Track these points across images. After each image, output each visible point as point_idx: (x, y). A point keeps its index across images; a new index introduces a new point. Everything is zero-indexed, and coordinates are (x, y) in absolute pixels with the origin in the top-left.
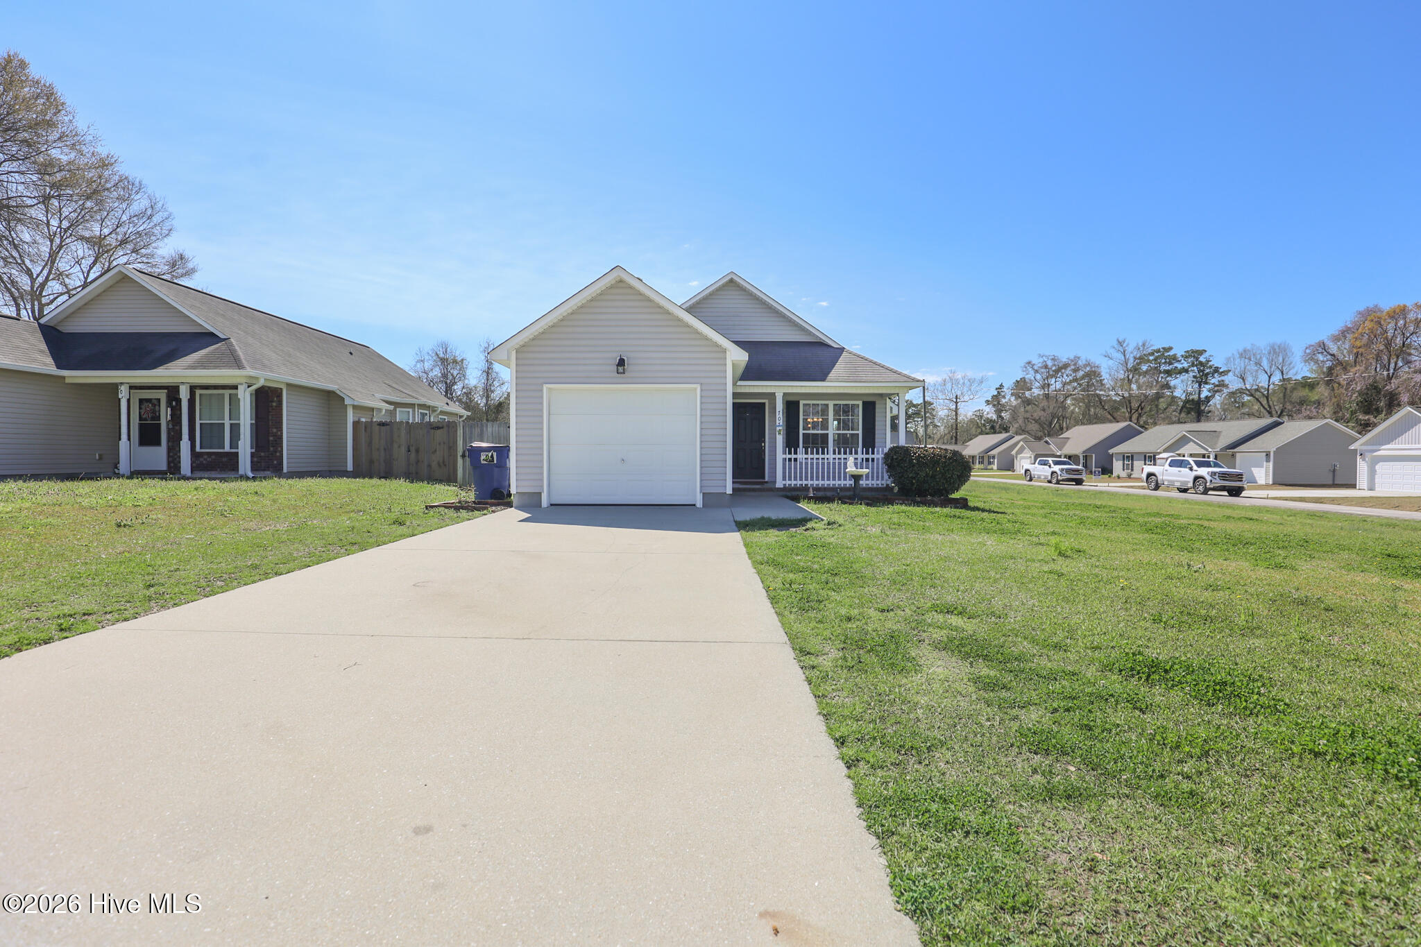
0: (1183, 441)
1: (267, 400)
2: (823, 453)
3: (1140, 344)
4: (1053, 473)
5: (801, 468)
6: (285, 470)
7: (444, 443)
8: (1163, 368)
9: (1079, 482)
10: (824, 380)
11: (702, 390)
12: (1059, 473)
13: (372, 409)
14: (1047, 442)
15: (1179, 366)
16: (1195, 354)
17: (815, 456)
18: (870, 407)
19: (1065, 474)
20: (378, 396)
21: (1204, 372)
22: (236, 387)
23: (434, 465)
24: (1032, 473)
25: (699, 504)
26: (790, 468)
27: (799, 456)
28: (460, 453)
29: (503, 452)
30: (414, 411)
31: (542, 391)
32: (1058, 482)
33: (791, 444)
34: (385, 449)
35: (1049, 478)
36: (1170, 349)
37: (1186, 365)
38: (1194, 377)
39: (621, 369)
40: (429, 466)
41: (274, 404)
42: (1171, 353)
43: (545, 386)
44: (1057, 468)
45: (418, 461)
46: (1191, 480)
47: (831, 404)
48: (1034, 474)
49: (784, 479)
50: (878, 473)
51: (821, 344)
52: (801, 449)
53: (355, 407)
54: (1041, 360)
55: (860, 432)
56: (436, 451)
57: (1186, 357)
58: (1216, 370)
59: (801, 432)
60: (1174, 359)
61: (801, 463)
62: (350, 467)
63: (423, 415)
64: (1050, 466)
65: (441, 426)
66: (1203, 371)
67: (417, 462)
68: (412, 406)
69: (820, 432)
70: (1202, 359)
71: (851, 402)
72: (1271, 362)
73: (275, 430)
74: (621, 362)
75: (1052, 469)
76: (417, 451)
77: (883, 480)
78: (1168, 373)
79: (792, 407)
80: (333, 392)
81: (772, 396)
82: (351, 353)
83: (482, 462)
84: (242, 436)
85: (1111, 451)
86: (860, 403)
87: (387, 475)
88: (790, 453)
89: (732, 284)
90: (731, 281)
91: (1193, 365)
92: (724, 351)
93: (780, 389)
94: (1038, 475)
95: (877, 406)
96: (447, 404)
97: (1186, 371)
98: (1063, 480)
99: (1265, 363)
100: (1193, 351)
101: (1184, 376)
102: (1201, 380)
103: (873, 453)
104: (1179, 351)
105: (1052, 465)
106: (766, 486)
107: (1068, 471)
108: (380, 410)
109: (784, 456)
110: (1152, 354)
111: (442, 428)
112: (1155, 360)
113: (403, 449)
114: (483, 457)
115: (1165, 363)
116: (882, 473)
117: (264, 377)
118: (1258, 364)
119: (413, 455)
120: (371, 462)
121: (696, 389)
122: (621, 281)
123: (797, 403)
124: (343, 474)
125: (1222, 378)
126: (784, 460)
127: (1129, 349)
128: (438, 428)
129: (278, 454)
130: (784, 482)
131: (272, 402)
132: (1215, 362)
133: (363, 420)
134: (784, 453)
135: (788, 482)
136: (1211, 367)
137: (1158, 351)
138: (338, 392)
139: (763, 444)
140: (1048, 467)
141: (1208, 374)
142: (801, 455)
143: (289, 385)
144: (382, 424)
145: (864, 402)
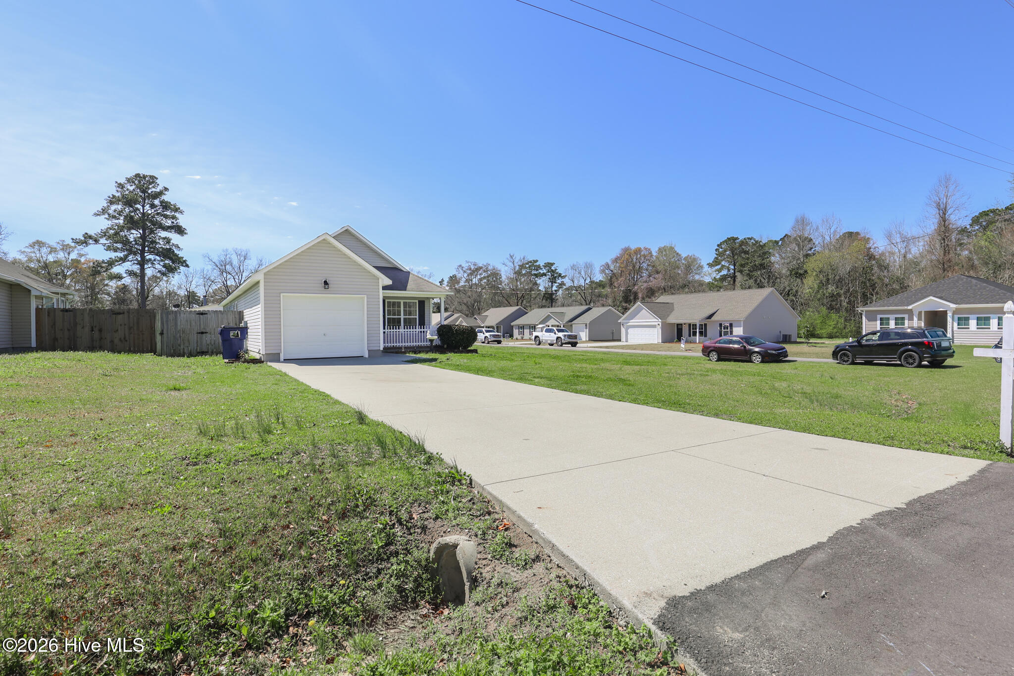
0: (548, 318)
3: (522, 258)
4: (486, 337)
5: (387, 337)
7: (125, 325)
8: (534, 272)
9: (499, 342)
10: (404, 290)
11: (367, 298)
14: (475, 318)
15: (542, 272)
16: (549, 265)
18: (422, 304)
21: (554, 276)
23: (116, 341)
25: (367, 356)
28: (159, 331)
29: (244, 330)
31: (280, 297)
32: (488, 343)
34: (68, 330)
35: (484, 340)
36: (537, 261)
37: (545, 271)
38: (549, 278)
39: (326, 286)
40: (112, 341)
42: (537, 264)
43: (282, 295)
44: (487, 334)
45: (102, 338)
46: (555, 339)
47: (402, 302)
54: (467, 265)
55: (417, 317)
56: (117, 330)
57: (545, 267)
58: (560, 275)
60: (538, 267)
61: (387, 334)
62: (34, 346)
64: (484, 333)
65: (122, 312)
66: (553, 275)
67: (101, 339)
69: (396, 317)
70: (553, 268)
71: (412, 301)
72: (585, 272)
74: (326, 283)
76: (100, 330)
78: (536, 275)
80: (20, 285)
83: (231, 337)
85: (512, 324)
86: (417, 301)
87: (72, 346)
89: (347, 232)
90: (346, 230)
91: (548, 272)
95: (426, 303)
97: (544, 275)
98: (491, 341)
99: (583, 273)
100: (548, 263)
101: (544, 278)
102: (553, 280)
103: (424, 328)
104: (541, 263)
105: (486, 332)
110: (527, 264)
111: (123, 313)
112: (529, 267)
113: (87, 329)
114: (232, 334)
115: (534, 269)
118: (580, 273)
119: (96, 334)
120: (55, 339)
121: (364, 297)
125: (563, 280)
127: (516, 261)
128: (120, 314)
132: (559, 271)
136: (557, 273)
137: (531, 262)
138: (25, 286)
141: (556, 277)
145: (419, 301)
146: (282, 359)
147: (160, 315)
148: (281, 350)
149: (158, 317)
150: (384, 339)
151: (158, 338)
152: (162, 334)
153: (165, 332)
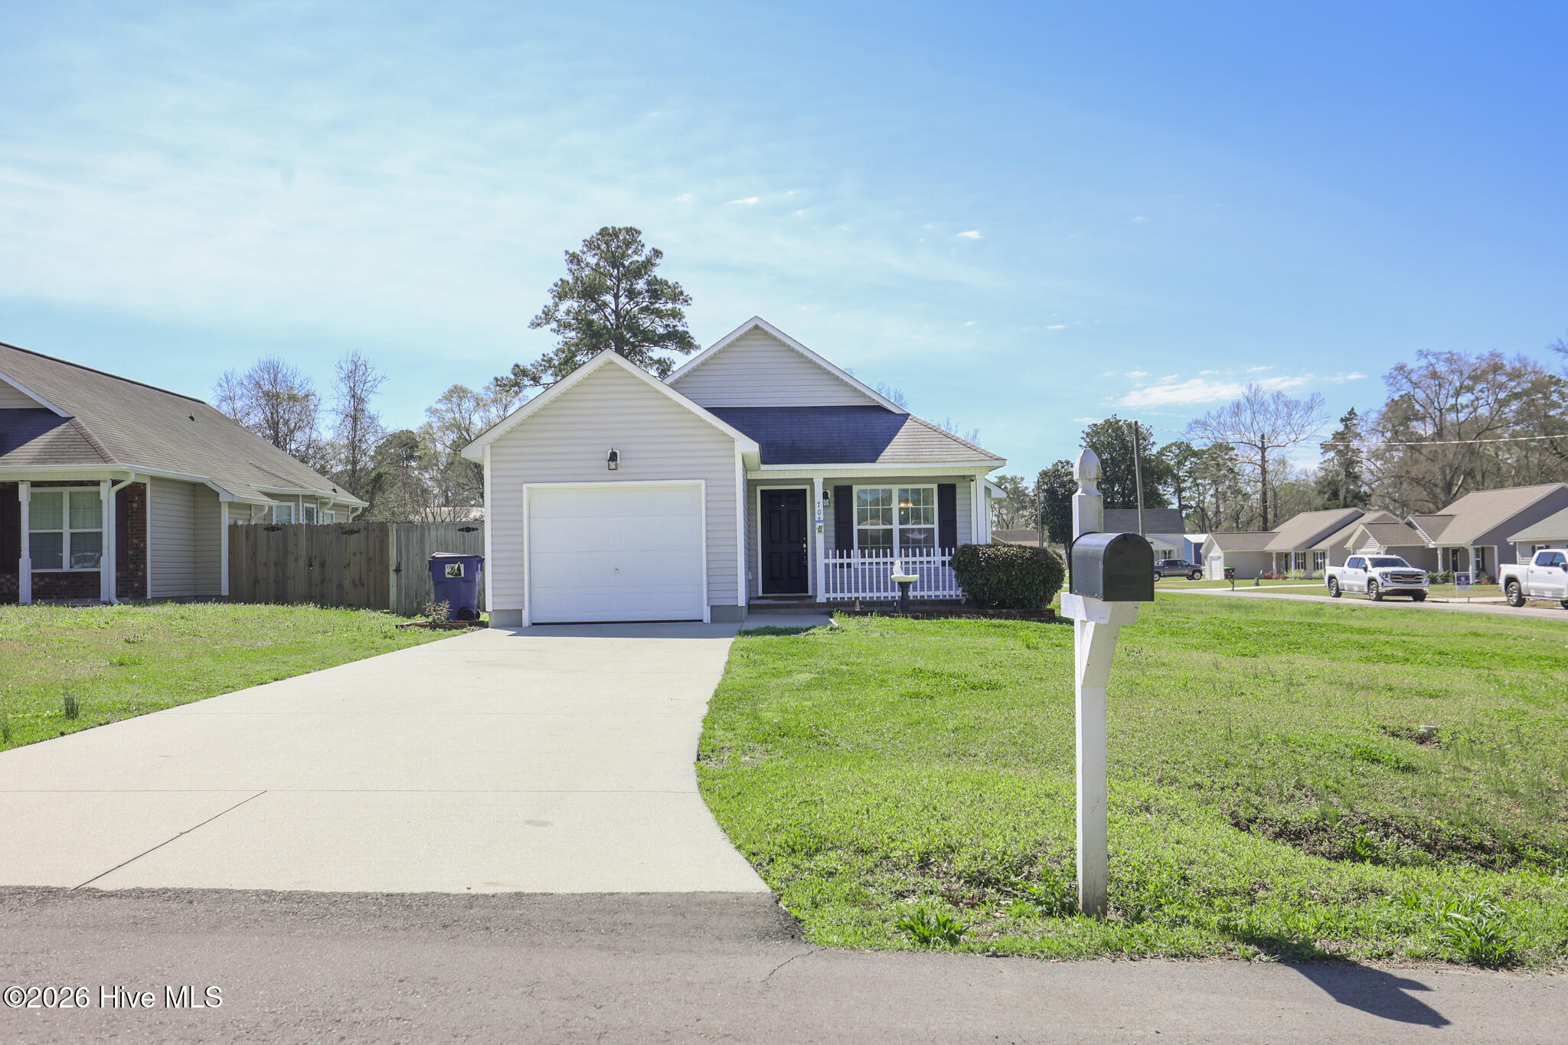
1: (131, 500)
2: (885, 555)
5: (856, 577)
6: (149, 597)
7: (361, 553)
9: (1419, 596)
10: (873, 460)
11: (706, 487)
12: (1380, 580)
13: (250, 507)
14: (1410, 524)
17: (874, 560)
18: (948, 492)
19: (1390, 583)
20: (254, 486)
22: (97, 483)
23: (347, 584)
24: (1340, 582)
25: (707, 618)
26: (842, 577)
27: (852, 560)
28: (393, 567)
29: (474, 562)
30: (297, 506)
31: (521, 491)
33: (842, 542)
34: (275, 564)
35: (1366, 590)
39: (613, 465)
40: (340, 586)
41: (135, 505)
43: (525, 486)
44: (1377, 572)
45: (325, 580)
47: (895, 489)
48: (1343, 585)
49: (827, 591)
50: (944, 581)
51: (879, 409)
52: (856, 551)
53: (231, 505)
55: (936, 526)
56: (349, 564)
59: (856, 527)
61: (856, 570)
62: (225, 591)
63: (309, 514)
64: (1366, 569)
65: (356, 529)
67: (323, 581)
68: (294, 498)
69: (881, 527)
71: (921, 486)
73: (135, 541)
74: (613, 457)
75: (1369, 575)
76: (323, 565)
77: (953, 591)
79: (841, 494)
80: (203, 485)
81: (810, 482)
82: (192, 418)
83: (448, 576)
84: (105, 551)
86: (935, 487)
87: (282, 597)
88: (841, 557)
89: (757, 331)
90: (757, 327)
92: (732, 441)
93: (818, 475)
94: (1348, 585)
95: (958, 491)
96: (334, 490)
98: (1388, 593)
105: (1370, 567)
106: (807, 601)
107: (1395, 577)
108: (261, 507)
109: (827, 561)
111: (358, 532)
113: (303, 563)
114: (448, 570)
116: (950, 581)
117: (132, 471)
119: (316, 570)
120: (256, 581)
121: (700, 485)
122: (611, 363)
123: (849, 489)
124: (220, 599)
126: (827, 566)
128: (352, 532)
129: (140, 574)
130: (827, 595)
131: (132, 502)
133: (240, 523)
134: (827, 556)
135: (832, 595)
138: (210, 485)
139: (805, 546)
140: (1362, 570)
142: (856, 559)
143: (153, 478)
144: (271, 528)
145: (940, 487)
146: (526, 622)
147: (395, 532)
148: (523, 602)
149: (392, 537)
150: (827, 585)
151: (393, 577)
152: (398, 570)
153: (403, 567)
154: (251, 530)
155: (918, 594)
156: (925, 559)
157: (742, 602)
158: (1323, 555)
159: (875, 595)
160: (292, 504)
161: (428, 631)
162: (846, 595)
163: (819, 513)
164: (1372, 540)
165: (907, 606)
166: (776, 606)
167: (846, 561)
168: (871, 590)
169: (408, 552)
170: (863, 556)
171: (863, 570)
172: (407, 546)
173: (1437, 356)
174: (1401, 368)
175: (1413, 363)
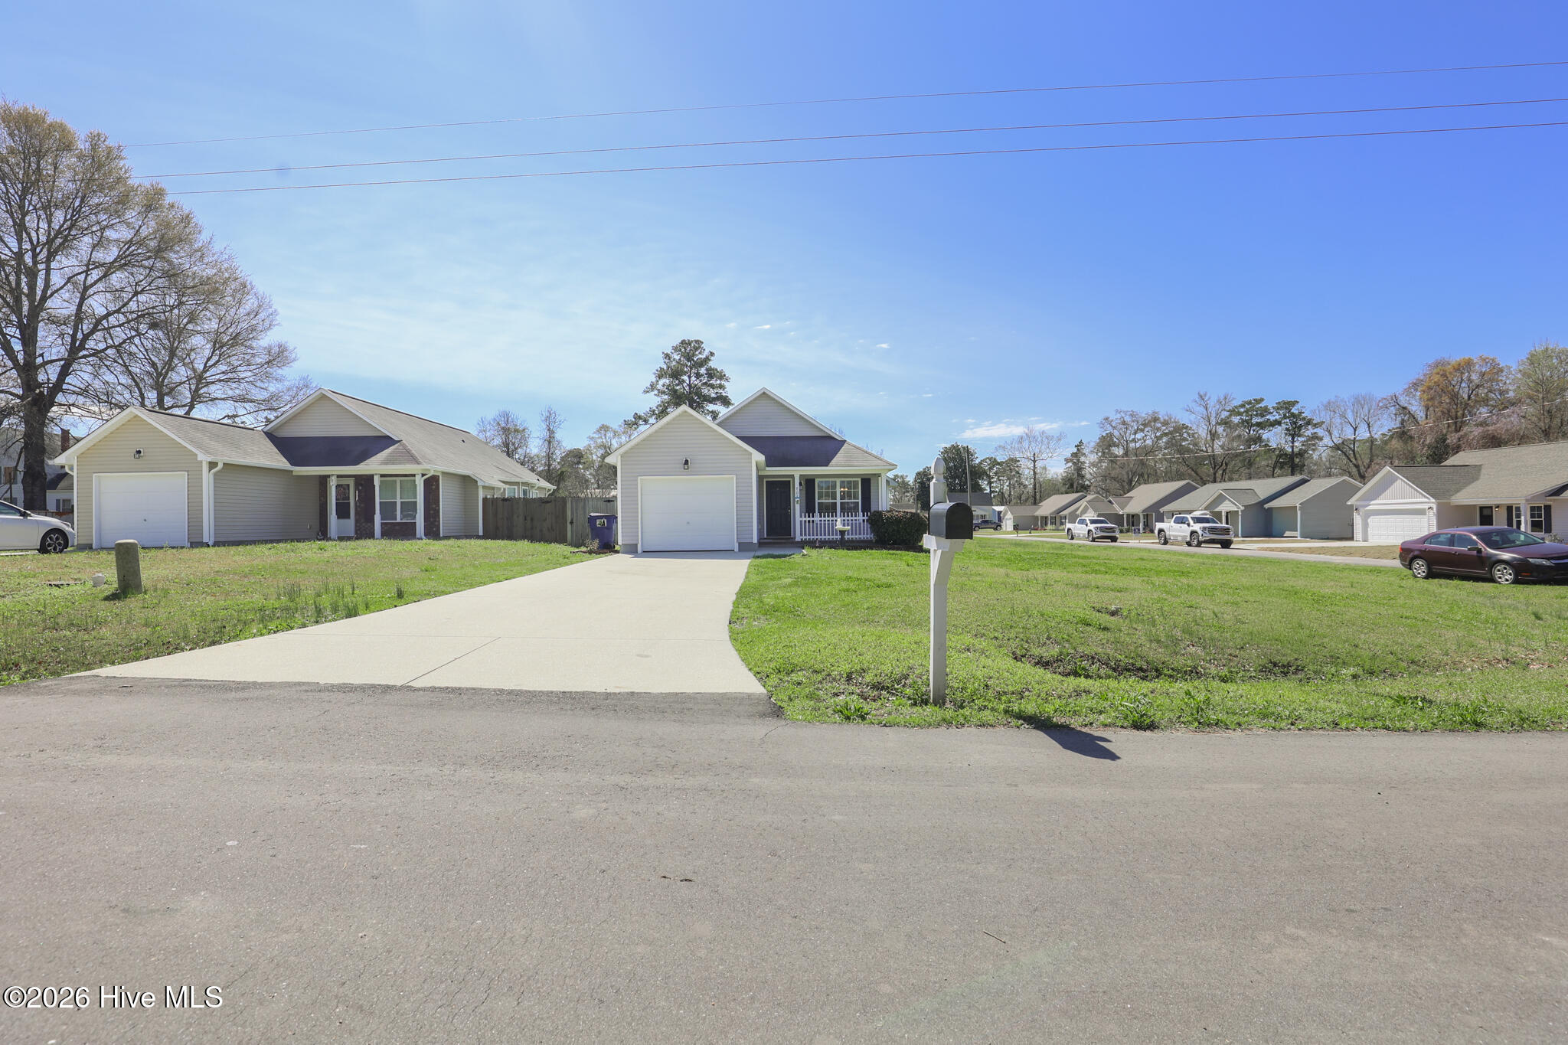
0: (1220, 499)
1: (431, 483)
2: (832, 516)
3: (1222, 397)
4: (1089, 531)
6: (441, 536)
7: (552, 514)
8: (1255, 420)
9: (1114, 539)
10: (827, 466)
11: (737, 479)
12: (1094, 531)
13: (493, 488)
14: (1110, 502)
15: (1272, 418)
16: (1287, 405)
17: (827, 519)
18: (867, 482)
19: (1099, 532)
20: (497, 477)
21: (1297, 425)
22: (414, 475)
24: (1073, 532)
25: (736, 550)
26: (809, 528)
27: (815, 519)
28: (569, 521)
29: (612, 519)
30: (519, 488)
31: (637, 480)
32: (1093, 540)
33: (809, 509)
34: (507, 519)
35: (1087, 536)
36: (1262, 400)
37: (1277, 417)
38: (1287, 429)
39: (686, 467)
40: (541, 531)
41: (434, 487)
42: (1262, 405)
43: (639, 478)
46: (1189, 535)
47: (838, 481)
48: (1075, 533)
49: (801, 535)
50: (864, 530)
51: (830, 438)
52: (817, 514)
53: (484, 487)
54: (1118, 416)
55: (860, 501)
56: (546, 520)
57: (1277, 409)
58: (1309, 422)
59: (817, 501)
60: (1265, 411)
61: (817, 524)
62: (481, 533)
63: (525, 492)
64: (1087, 525)
66: (1295, 423)
67: (532, 528)
68: (517, 484)
69: (830, 501)
70: (1294, 410)
71: (852, 479)
72: (1356, 414)
73: (434, 506)
74: (686, 462)
75: (1088, 528)
76: (532, 519)
77: (867, 535)
78: (1258, 424)
79: (809, 483)
80: (469, 476)
81: (792, 476)
82: (463, 441)
83: (598, 526)
84: (418, 511)
85: (1161, 510)
86: (859, 480)
87: (510, 536)
88: (809, 517)
89: (764, 396)
90: (764, 393)
91: (1285, 417)
92: (751, 454)
93: (797, 472)
94: (1078, 533)
95: (872, 482)
96: (538, 480)
97: (1279, 423)
98: (1098, 538)
99: (1350, 417)
100: (1285, 403)
101: (1278, 429)
102: (1294, 432)
104: (1270, 403)
105: (1089, 524)
106: (791, 541)
107: (1101, 529)
108: (499, 489)
109: (801, 519)
110: (1243, 406)
111: (550, 502)
112: (1247, 411)
113: (521, 518)
114: (598, 522)
115: (1256, 415)
116: (867, 530)
117: (433, 469)
118: (1343, 416)
119: (529, 521)
120: (497, 528)
121: (733, 478)
122: (686, 412)
123: (814, 480)
124: (478, 537)
125: (1315, 430)
126: (801, 521)
127: (1212, 403)
128: (548, 502)
129: (437, 523)
130: (801, 537)
131: (432, 485)
132: (1307, 414)
133: (489, 497)
134: (801, 517)
135: (804, 537)
136: (1304, 419)
137: (1249, 403)
138: (472, 476)
139: (789, 511)
140: (1085, 526)
141: (1301, 426)
142: (817, 518)
143: (443, 473)
144: (505, 500)
145: (862, 480)
146: (640, 550)
147: (570, 502)
148: (638, 540)
149: (569, 505)
150: (801, 531)
151: (569, 526)
152: (572, 523)
153: (574, 521)
154: (494, 501)
155: (850, 537)
156: (854, 518)
157: (755, 541)
158: (1065, 518)
159: (827, 537)
160: (516, 487)
161: (587, 555)
162: (812, 537)
163: (797, 492)
164: (1090, 510)
165: (843, 543)
166: (774, 543)
167: (811, 519)
168: (825, 535)
169: (577, 513)
170: (821, 517)
171: (821, 524)
172: (577, 509)
173: (1125, 413)
174: (1107, 419)
175: (1113, 416)
